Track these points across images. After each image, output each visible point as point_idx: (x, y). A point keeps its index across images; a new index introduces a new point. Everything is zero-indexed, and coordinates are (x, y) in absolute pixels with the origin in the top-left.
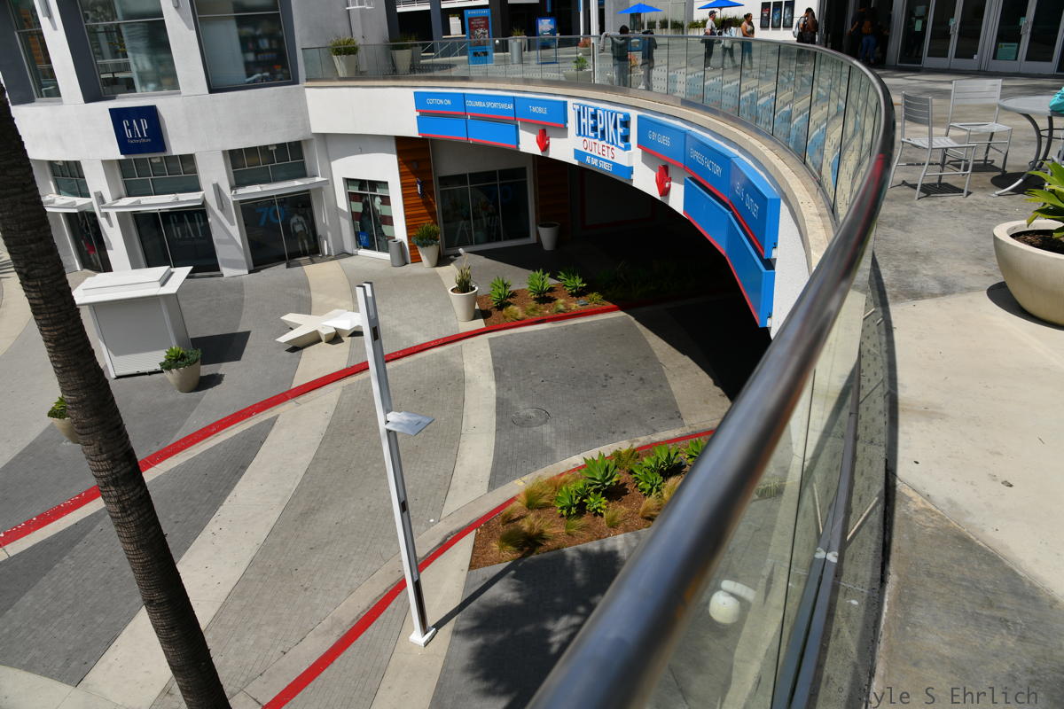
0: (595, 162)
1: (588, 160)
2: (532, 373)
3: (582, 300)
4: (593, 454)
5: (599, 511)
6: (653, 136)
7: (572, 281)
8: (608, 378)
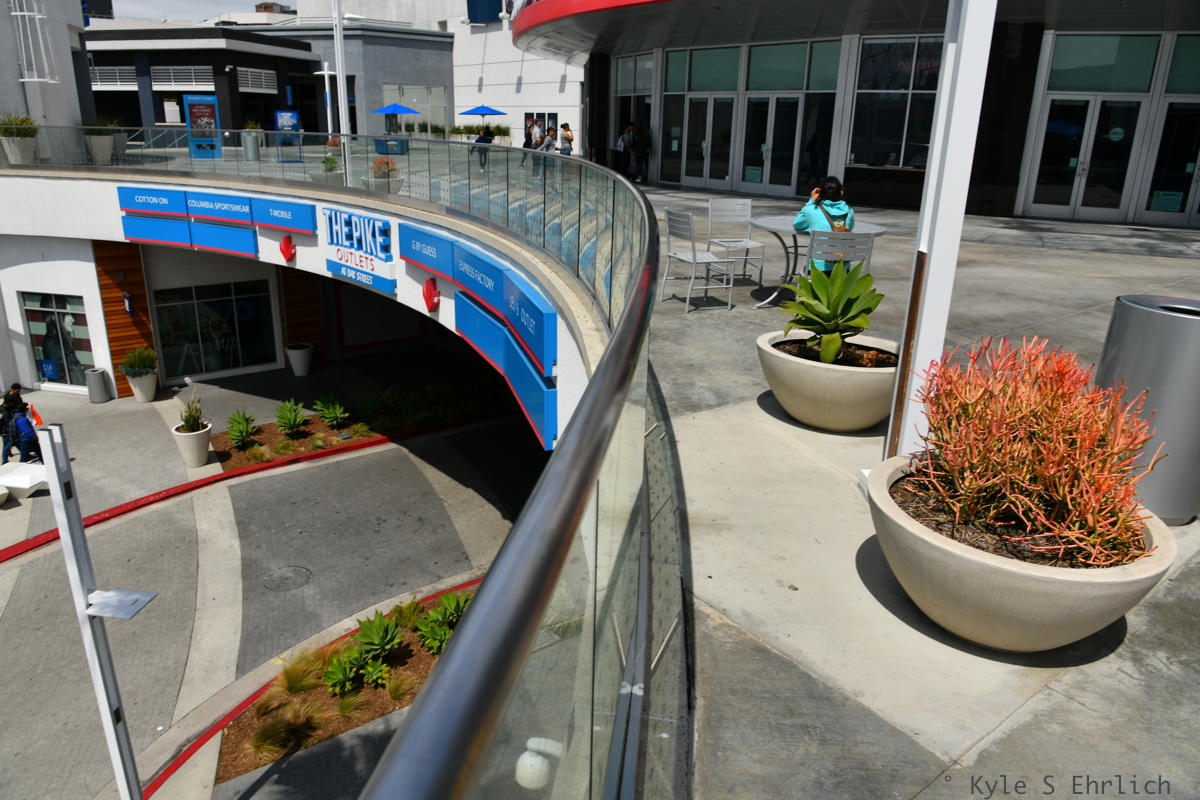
0: (351, 274)
1: (343, 271)
2: (287, 525)
3: (345, 433)
4: (368, 613)
5: (380, 681)
6: (417, 246)
7: (331, 411)
8: (381, 522)
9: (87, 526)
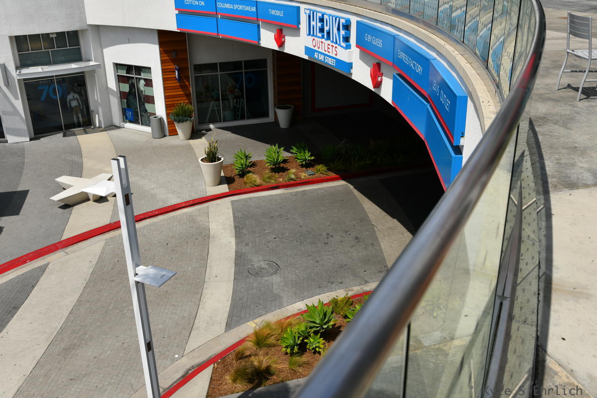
0: (321, 58)
1: (316, 56)
2: (266, 231)
3: (310, 171)
4: (313, 301)
5: (317, 349)
6: (368, 38)
7: (302, 154)
8: (329, 237)
9: (137, 221)
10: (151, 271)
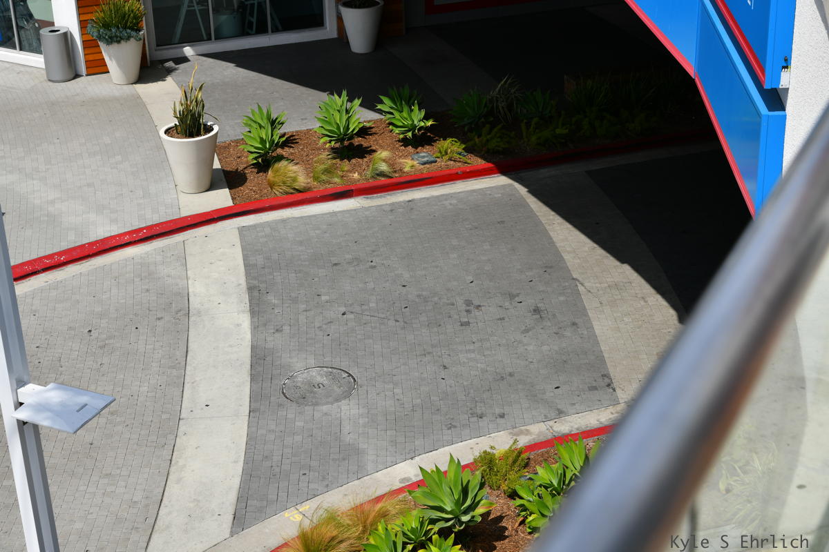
2: (324, 298)
3: (425, 153)
4: (438, 459)
7: (405, 114)
8: (471, 308)
10: (52, 394)
